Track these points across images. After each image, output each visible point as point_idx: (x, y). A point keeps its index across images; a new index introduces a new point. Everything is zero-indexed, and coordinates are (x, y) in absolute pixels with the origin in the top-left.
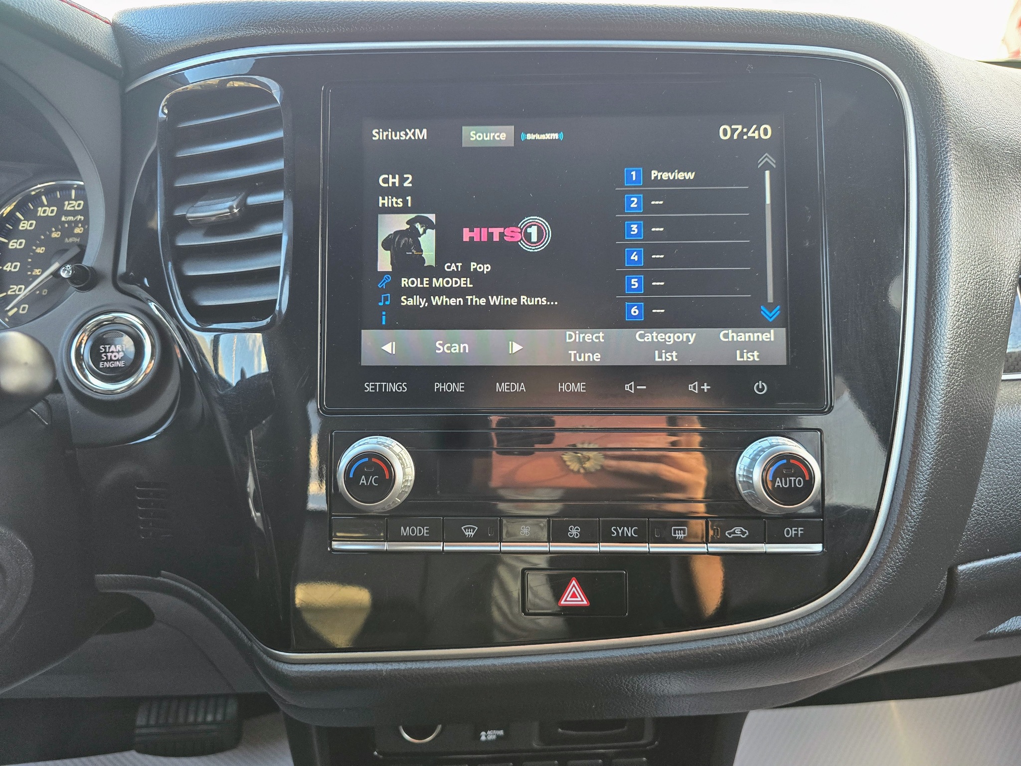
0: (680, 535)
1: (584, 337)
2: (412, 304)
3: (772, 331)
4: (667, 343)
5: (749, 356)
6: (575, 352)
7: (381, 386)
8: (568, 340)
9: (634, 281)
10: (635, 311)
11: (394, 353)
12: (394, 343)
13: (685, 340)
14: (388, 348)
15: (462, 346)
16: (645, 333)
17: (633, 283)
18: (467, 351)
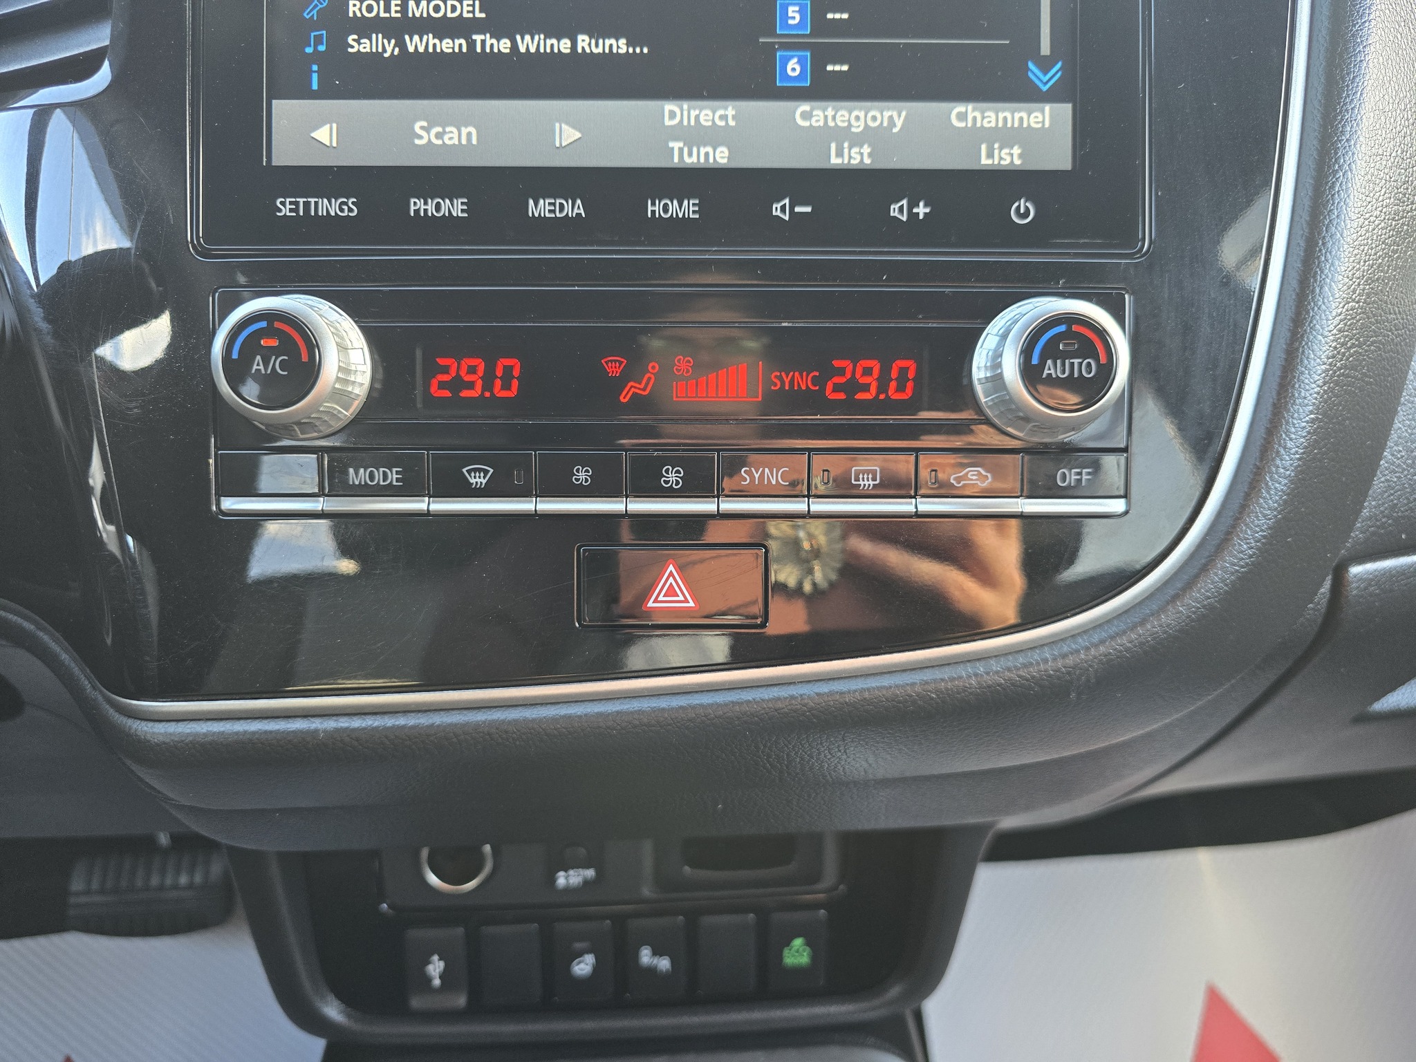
0: (867, 483)
1: (697, 117)
2: (369, 51)
3: (1047, 108)
4: (853, 130)
5: (1003, 155)
6: (681, 145)
7: (307, 204)
8: (668, 122)
9: (793, 11)
10: (793, 67)
11: (334, 144)
12: (334, 126)
13: (885, 124)
14: (323, 134)
15: (464, 131)
16: (812, 110)
17: (790, 14)
18: (474, 142)
